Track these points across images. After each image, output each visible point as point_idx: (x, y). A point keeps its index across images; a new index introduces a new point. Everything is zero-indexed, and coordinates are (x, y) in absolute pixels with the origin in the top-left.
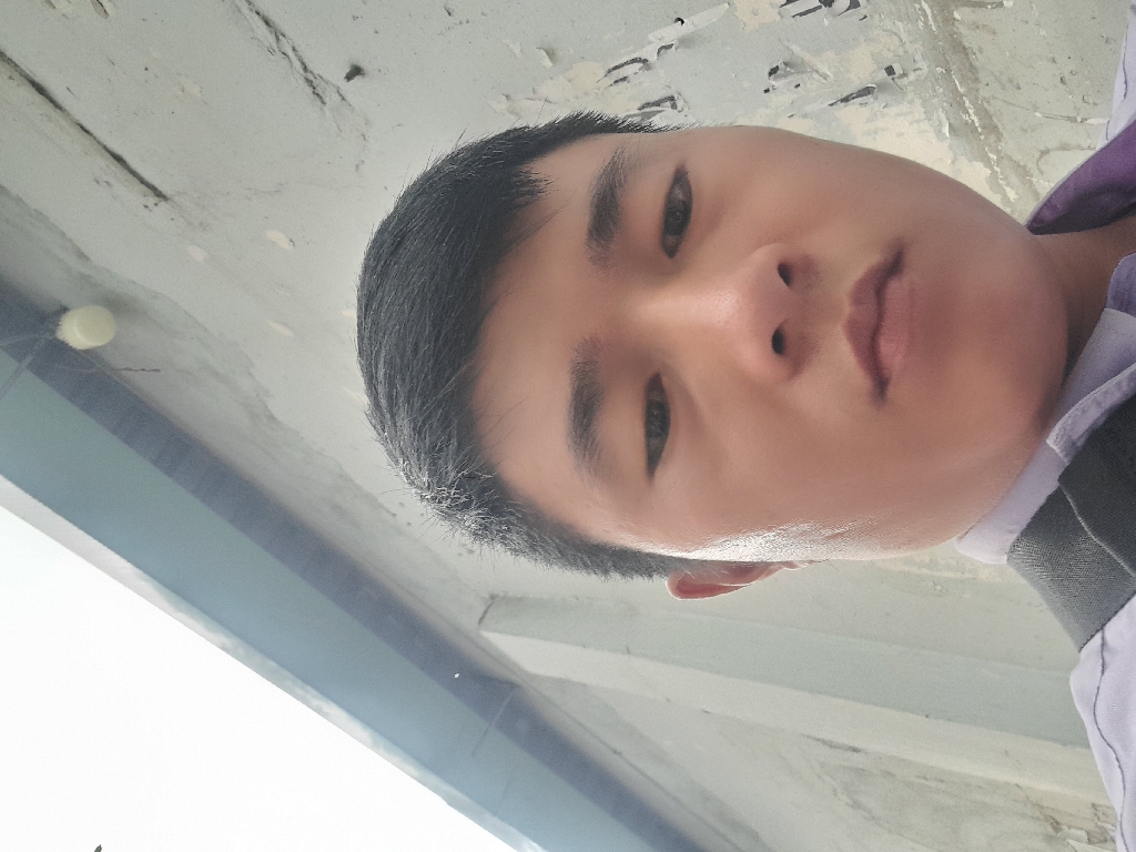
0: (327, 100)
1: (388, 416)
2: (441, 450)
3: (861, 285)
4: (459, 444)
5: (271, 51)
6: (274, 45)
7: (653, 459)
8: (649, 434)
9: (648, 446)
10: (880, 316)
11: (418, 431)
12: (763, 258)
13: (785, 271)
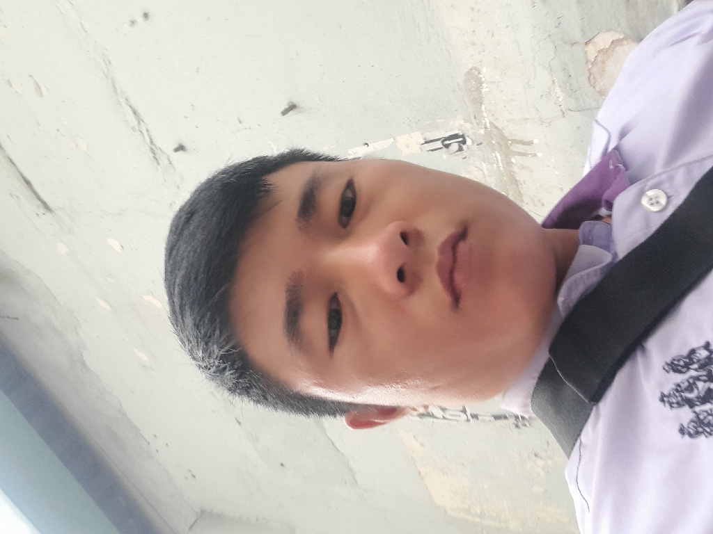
0: (161, 163)
1: (180, 317)
2: (210, 337)
3: (445, 243)
4: (221, 333)
5: (134, 129)
6: (136, 127)
7: (333, 342)
8: (330, 327)
9: (330, 334)
10: (455, 261)
11: (197, 326)
12: (392, 228)
13: (404, 237)
